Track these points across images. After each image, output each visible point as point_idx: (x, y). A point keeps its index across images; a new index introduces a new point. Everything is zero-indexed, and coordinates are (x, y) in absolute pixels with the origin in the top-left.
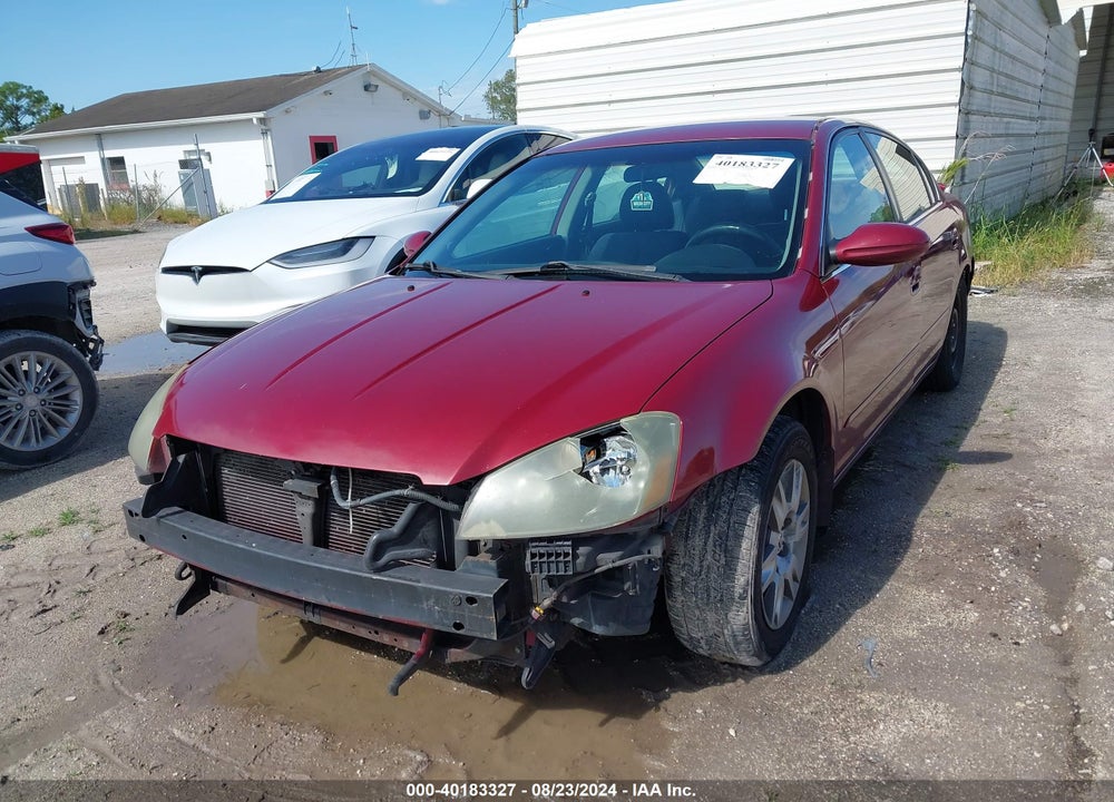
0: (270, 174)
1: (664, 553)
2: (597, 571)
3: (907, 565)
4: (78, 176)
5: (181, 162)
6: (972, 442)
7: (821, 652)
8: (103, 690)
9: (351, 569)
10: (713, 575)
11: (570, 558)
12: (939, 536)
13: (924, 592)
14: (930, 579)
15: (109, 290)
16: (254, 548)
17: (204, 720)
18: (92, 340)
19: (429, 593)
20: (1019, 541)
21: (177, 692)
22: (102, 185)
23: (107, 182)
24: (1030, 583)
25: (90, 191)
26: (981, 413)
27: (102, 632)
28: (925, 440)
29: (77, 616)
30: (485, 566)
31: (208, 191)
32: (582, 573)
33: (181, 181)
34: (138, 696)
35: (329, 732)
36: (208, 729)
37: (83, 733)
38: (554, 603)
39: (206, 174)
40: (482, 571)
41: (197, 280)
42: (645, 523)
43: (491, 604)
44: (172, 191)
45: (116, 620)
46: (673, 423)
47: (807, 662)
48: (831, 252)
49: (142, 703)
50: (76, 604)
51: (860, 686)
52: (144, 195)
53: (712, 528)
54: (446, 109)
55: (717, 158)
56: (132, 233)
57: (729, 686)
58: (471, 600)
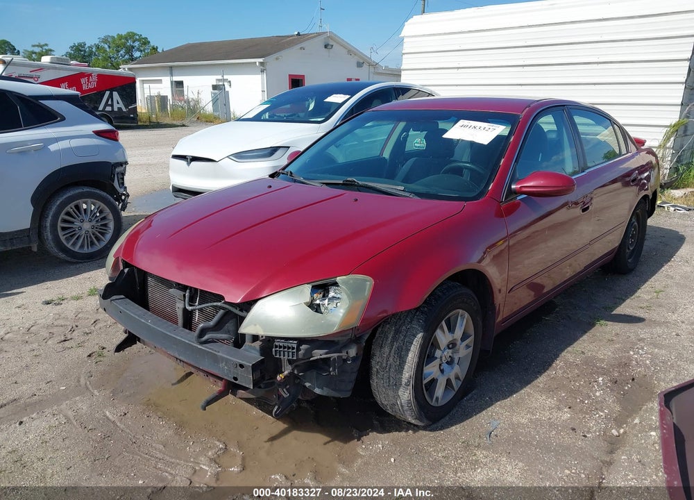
0: (263, 96)
1: (357, 354)
2: (311, 359)
3: (542, 380)
4: (158, 91)
5: (213, 85)
6: (624, 309)
7: (465, 423)
8: (80, 386)
9: (189, 341)
10: (392, 370)
11: (295, 351)
12: (570, 365)
13: (544, 397)
14: (550, 391)
15: (155, 161)
16: (149, 323)
17: (123, 409)
18: (124, 194)
19: (223, 358)
20: (621, 374)
21: (114, 393)
22: (170, 97)
23: (173, 95)
24: (614, 402)
25: (163, 99)
26: (639, 291)
27: (90, 356)
28: (594, 305)
29: (80, 345)
30: (254, 348)
31: (226, 104)
32: (302, 359)
33: (212, 97)
34: (96, 392)
35: (181, 425)
36: (123, 414)
37: (63, 406)
38: (290, 373)
39: (227, 95)
40: (253, 351)
41: (189, 164)
42: (342, 336)
43: (250, 369)
44: (207, 103)
45: (98, 350)
46: (368, 283)
47: (454, 428)
48: (513, 187)
49: (96, 396)
50: (82, 339)
51: (478, 446)
52: (192, 104)
53: (395, 343)
54: (374, 62)
55: (462, 122)
56: (181, 126)
57: (403, 433)
58: (242, 366)
